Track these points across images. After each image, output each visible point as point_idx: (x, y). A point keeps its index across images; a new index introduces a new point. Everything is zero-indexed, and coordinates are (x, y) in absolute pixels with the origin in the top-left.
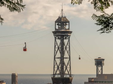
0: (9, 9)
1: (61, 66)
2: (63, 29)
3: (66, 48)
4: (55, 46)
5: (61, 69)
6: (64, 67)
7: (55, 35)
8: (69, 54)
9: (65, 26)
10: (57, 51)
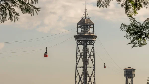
0: (22, 10)
1: (84, 77)
2: (87, 33)
3: (90, 56)
4: (77, 54)
5: (84, 81)
6: (88, 78)
7: (77, 40)
8: (93, 62)
9: (88, 29)
10: (80, 59)
